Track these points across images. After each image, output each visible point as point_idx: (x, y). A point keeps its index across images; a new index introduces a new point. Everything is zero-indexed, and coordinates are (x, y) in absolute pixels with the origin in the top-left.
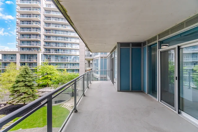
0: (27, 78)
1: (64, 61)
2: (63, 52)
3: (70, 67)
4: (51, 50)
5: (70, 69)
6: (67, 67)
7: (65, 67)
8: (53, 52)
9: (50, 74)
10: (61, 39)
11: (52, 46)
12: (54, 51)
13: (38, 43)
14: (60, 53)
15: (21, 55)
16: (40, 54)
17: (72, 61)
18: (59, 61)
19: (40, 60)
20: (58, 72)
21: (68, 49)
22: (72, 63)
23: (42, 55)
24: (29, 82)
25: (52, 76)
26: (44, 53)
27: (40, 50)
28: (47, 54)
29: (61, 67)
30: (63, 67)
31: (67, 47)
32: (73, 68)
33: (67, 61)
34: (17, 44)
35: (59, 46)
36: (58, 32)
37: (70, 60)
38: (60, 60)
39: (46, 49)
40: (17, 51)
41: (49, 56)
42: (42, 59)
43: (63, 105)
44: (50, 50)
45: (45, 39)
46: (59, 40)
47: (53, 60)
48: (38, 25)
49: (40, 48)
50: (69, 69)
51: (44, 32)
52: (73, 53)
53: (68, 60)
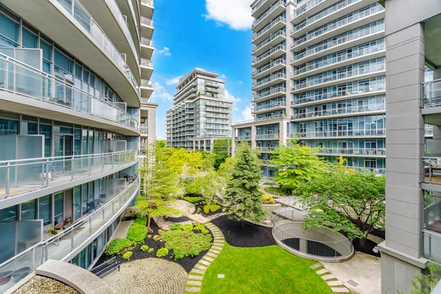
0: (246, 172)
1: (340, 134)
2: (337, 109)
3: (361, 152)
4: (306, 110)
5: (361, 159)
6: (351, 152)
7: (343, 152)
8: (310, 115)
9: (301, 166)
10: (332, 76)
11: (310, 100)
12: (314, 112)
13: (282, 100)
14: (330, 113)
15: (257, 127)
16: (285, 122)
17: (368, 134)
18: (325, 134)
19: (285, 135)
20: (321, 162)
21: (355, 99)
22: (367, 140)
23: (288, 123)
24: (250, 179)
25: (305, 171)
26: (292, 118)
27: (285, 113)
28: (299, 120)
29: (331, 151)
30: (336, 151)
31: (349, 95)
32: (371, 155)
33: (351, 133)
34: (253, 111)
35: (325, 97)
36: (323, 61)
37: (358, 130)
38: (328, 132)
39: (296, 110)
40: (253, 121)
41: (303, 124)
42: (288, 132)
43: (323, 267)
44: (304, 111)
45: (294, 89)
46: (325, 81)
47: (311, 134)
48: (281, 63)
49: (285, 110)
50: (356, 159)
51: (292, 74)
52: (373, 107)
53: (354, 130)
